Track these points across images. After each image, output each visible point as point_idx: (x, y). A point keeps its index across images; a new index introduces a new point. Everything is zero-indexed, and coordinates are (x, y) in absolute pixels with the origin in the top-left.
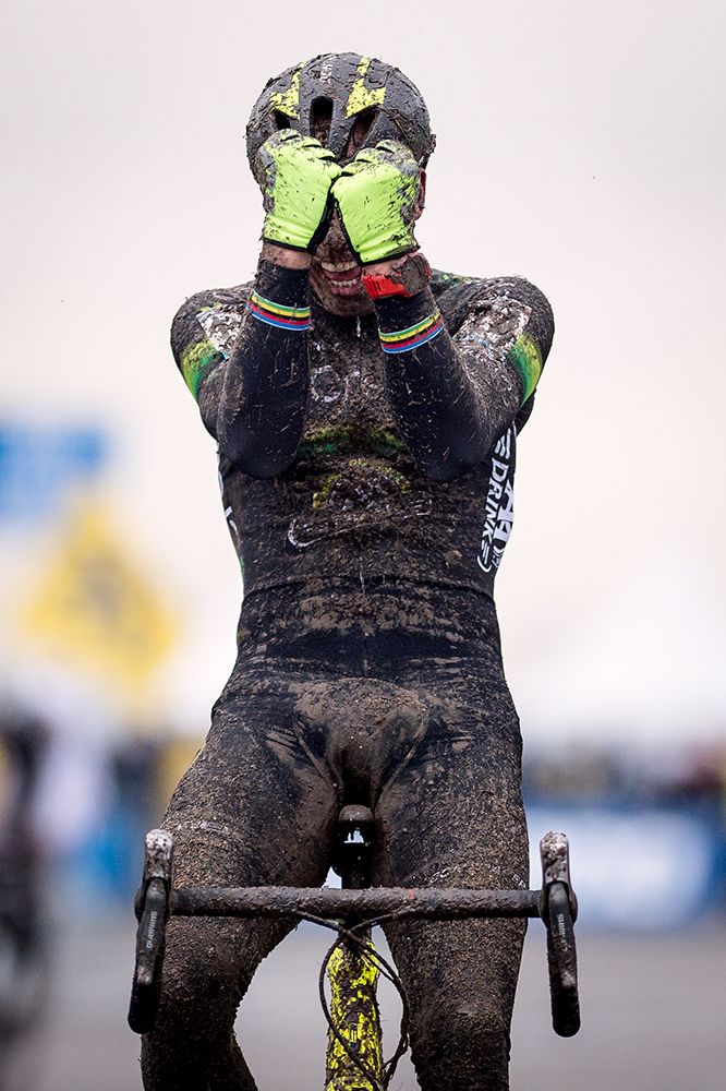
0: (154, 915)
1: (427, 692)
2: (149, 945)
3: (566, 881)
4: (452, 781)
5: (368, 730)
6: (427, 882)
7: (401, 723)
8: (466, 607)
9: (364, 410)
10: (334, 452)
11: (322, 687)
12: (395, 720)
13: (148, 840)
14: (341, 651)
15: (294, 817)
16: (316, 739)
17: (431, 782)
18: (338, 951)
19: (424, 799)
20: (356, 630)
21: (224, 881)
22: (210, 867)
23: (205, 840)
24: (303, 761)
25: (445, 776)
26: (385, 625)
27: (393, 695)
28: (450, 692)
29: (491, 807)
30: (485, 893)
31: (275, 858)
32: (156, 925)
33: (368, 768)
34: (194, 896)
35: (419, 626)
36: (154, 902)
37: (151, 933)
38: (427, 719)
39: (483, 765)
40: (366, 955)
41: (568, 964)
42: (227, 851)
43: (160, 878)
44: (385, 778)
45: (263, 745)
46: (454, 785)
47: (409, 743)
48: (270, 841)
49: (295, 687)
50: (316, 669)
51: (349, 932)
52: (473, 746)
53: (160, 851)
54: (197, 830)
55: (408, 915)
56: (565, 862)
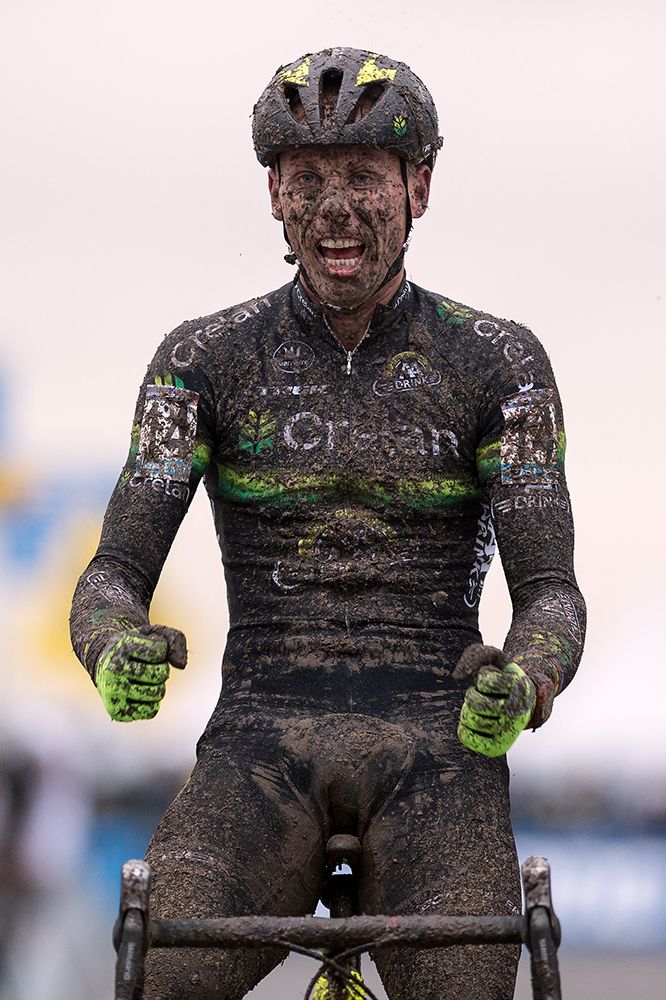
0: (131, 947)
1: (412, 725)
2: (127, 976)
3: (548, 905)
4: (441, 811)
5: (354, 764)
6: (419, 910)
7: (387, 755)
8: (453, 641)
9: (352, 461)
10: (319, 501)
11: (307, 722)
12: (380, 754)
13: (124, 871)
14: (326, 689)
15: (279, 851)
16: (301, 775)
17: (420, 813)
18: (322, 981)
19: (413, 830)
20: (341, 669)
21: (208, 909)
22: (194, 896)
23: (189, 870)
24: (288, 797)
25: (434, 806)
26: (370, 663)
27: (378, 729)
28: (436, 725)
29: (482, 834)
30: (468, 920)
31: (260, 890)
32: (134, 956)
33: (355, 802)
34: (175, 927)
35: (405, 662)
36: (132, 934)
37: (128, 965)
38: (413, 750)
39: (471, 793)
40: (351, 985)
41: (551, 989)
42: (212, 880)
43: (137, 909)
44: (373, 811)
45: (249, 779)
46: (443, 814)
47: (397, 775)
48: (256, 873)
49: (280, 723)
50: (301, 706)
51: (332, 961)
52: (460, 776)
53: (137, 881)
54: (181, 860)
55: (391, 943)
56: (547, 886)
